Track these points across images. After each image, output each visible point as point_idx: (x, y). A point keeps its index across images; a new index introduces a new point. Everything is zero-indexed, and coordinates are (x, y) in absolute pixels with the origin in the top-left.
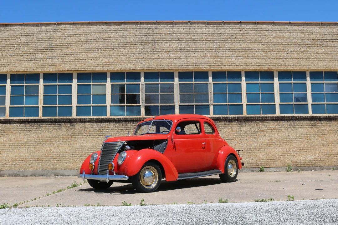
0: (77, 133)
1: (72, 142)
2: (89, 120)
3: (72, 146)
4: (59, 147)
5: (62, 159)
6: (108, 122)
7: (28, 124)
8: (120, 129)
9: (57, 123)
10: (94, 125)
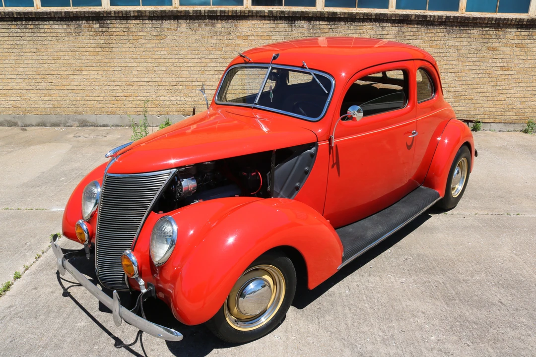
0: (114, 41)
1: (107, 61)
2: (136, 14)
3: (106, 68)
4: (82, 71)
5: (91, 95)
6: (174, 19)
7: (14, 23)
8: (199, 33)
9: (72, 21)
10: (146, 25)
